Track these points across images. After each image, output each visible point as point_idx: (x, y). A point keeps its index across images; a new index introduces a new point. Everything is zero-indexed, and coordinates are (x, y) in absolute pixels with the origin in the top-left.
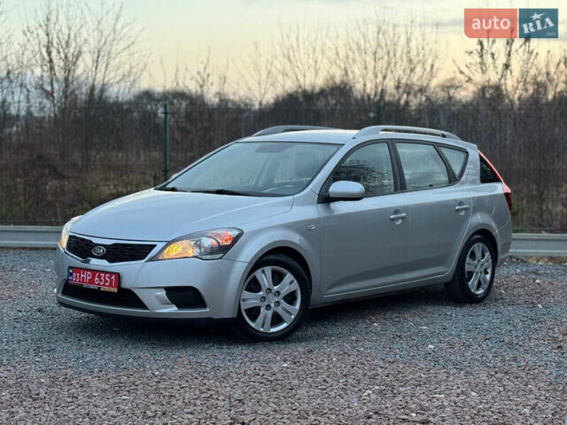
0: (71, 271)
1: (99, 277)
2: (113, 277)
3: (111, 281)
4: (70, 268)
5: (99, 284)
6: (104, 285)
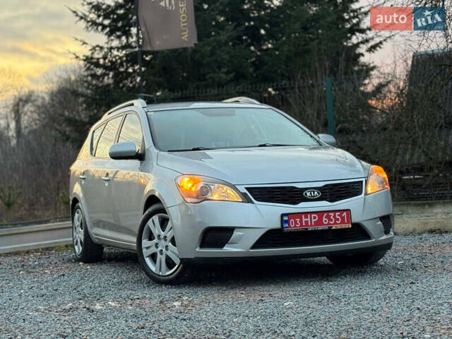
0: (286, 218)
1: (328, 217)
2: (345, 214)
3: (343, 218)
4: (283, 215)
5: (329, 224)
6: (335, 223)
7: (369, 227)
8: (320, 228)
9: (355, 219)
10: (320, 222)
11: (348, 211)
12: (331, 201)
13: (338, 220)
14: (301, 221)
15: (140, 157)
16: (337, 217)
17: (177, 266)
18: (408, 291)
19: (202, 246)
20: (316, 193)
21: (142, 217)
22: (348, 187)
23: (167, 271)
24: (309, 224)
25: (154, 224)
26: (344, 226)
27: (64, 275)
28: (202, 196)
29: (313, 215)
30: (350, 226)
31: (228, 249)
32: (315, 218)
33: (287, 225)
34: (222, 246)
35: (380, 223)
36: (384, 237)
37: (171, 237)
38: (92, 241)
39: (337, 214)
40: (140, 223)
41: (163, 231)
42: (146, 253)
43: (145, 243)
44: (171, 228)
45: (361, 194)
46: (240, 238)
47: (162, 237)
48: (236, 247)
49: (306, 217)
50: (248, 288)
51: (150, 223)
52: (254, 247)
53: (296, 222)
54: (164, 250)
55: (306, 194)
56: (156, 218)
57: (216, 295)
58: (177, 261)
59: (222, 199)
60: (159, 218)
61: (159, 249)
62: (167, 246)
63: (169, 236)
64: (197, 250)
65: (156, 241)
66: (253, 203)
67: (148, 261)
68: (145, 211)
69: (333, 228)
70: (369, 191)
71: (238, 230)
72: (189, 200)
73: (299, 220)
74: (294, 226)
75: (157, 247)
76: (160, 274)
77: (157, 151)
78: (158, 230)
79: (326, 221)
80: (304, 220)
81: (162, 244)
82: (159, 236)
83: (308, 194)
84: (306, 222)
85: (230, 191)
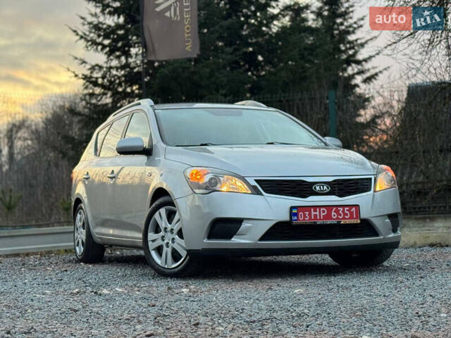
0: (295, 211)
1: (337, 211)
2: (354, 209)
3: (351, 213)
4: (292, 208)
5: (337, 218)
6: (344, 218)
7: (377, 223)
8: (329, 222)
9: (364, 215)
10: (328, 216)
11: (357, 206)
12: (340, 196)
13: (347, 215)
14: (310, 215)
15: (148, 152)
16: (346, 212)
17: (183, 259)
18: (418, 283)
19: (209, 238)
20: (325, 187)
21: (148, 210)
22: (357, 183)
23: (173, 264)
24: (318, 218)
25: (161, 217)
26: (353, 221)
27: (66, 271)
28: (211, 187)
29: (322, 209)
30: (359, 222)
31: (236, 240)
32: (324, 212)
33: (296, 218)
34: (230, 237)
35: (388, 220)
36: (392, 235)
37: (178, 229)
38: (94, 242)
39: (346, 209)
40: (146, 216)
41: (170, 224)
42: (152, 246)
43: (151, 236)
44: (179, 220)
45: (370, 190)
46: (249, 229)
47: (169, 229)
48: (244, 239)
49: (315, 211)
50: (255, 281)
51: (156, 216)
52: (262, 239)
53: (305, 215)
54: (170, 242)
55: (315, 188)
56: (163, 211)
57: (223, 285)
58: (184, 254)
59: (231, 190)
60: (166, 210)
61: (166, 242)
62: (173, 239)
63: (176, 228)
64: (205, 241)
65: (162, 233)
66: (261, 194)
67: (154, 254)
68: (151, 205)
69: (342, 222)
70: (378, 189)
71: (247, 221)
72: (197, 191)
73: (307, 213)
74: (303, 219)
75: (163, 240)
76: (166, 266)
77: (165, 146)
78: (165, 223)
79: (334, 215)
80: (313, 213)
81: (169, 236)
82: (166, 228)
83: (318, 188)
84: (315, 216)
85: (239, 183)
